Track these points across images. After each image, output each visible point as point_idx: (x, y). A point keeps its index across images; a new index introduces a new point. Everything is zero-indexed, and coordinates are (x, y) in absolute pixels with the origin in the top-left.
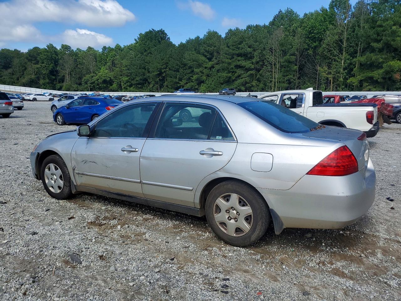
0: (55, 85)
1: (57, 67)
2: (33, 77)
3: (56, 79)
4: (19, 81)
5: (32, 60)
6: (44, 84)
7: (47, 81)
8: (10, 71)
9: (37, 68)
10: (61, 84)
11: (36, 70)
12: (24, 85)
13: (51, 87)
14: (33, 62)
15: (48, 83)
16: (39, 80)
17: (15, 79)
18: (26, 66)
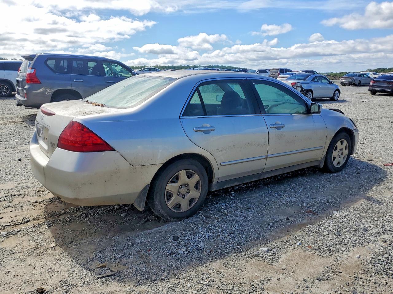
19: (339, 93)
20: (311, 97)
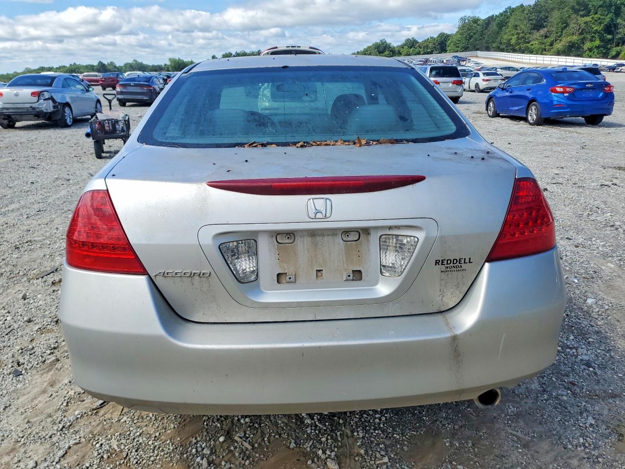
0: (609, 49)
1: (617, 19)
2: (575, 38)
3: (613, 39)
4: (552, 47)
5: (580, 10)
6: (590, 50)
7: (597, 42)
8: (542, 32)
9: (586, 23)
10: (618, 49)
11: (583, 26)
12: (558, 53)
13: (600, 53)
14: (581, 13)
15: (598, 47)
16: (583, 43)
17: (548, 44)
18: (568, 21)
19: (100, 104)
20: (71, 117)
